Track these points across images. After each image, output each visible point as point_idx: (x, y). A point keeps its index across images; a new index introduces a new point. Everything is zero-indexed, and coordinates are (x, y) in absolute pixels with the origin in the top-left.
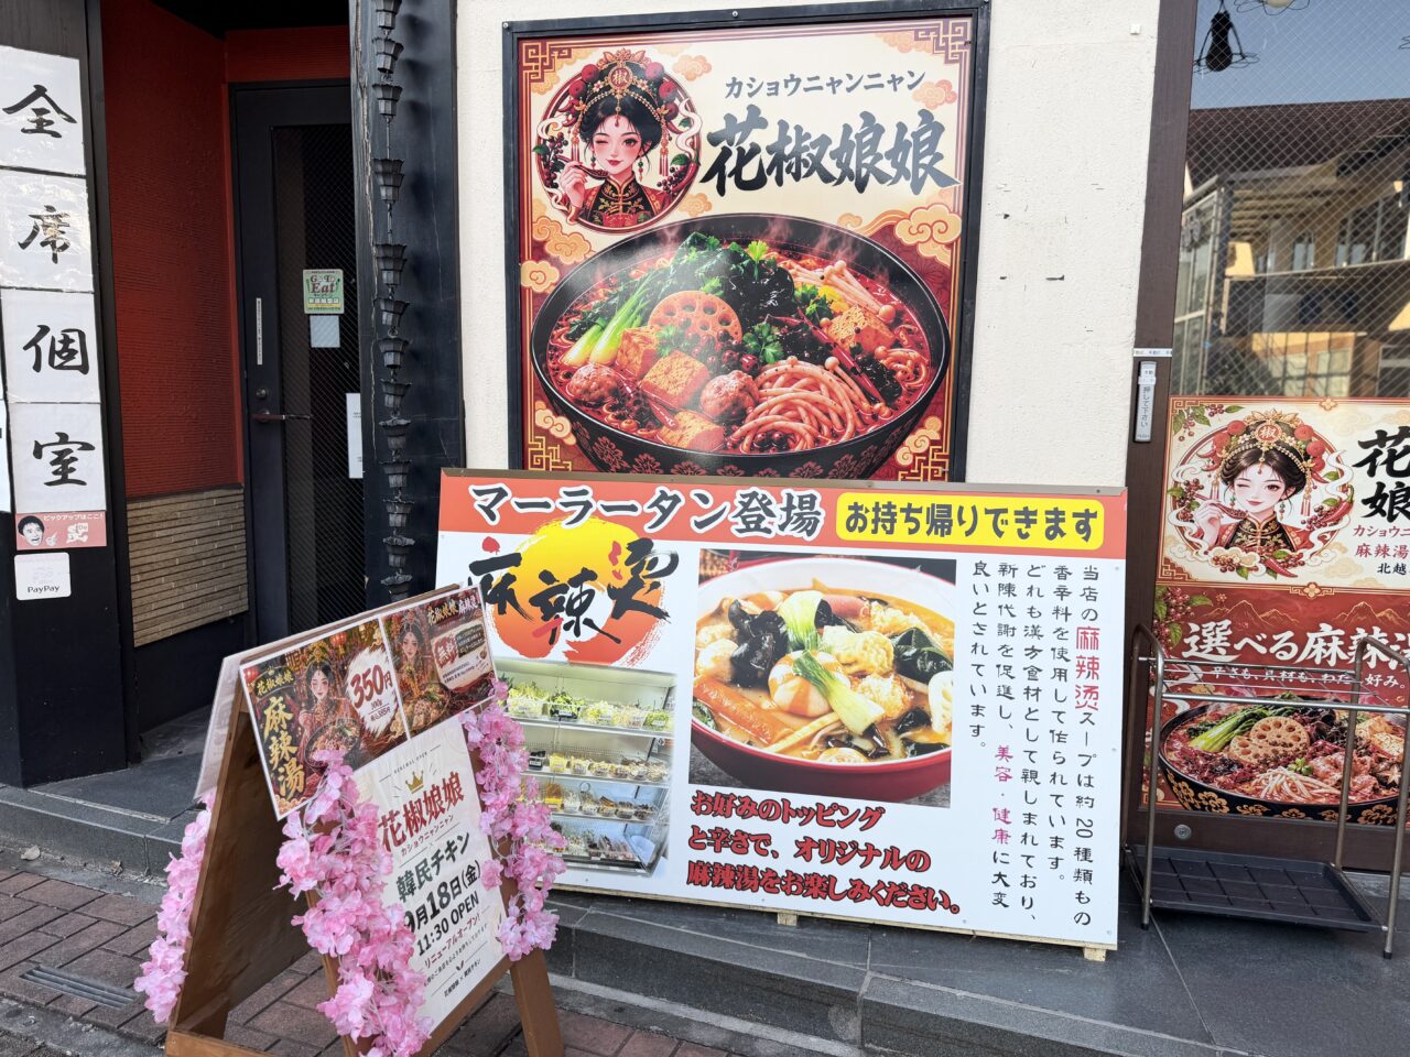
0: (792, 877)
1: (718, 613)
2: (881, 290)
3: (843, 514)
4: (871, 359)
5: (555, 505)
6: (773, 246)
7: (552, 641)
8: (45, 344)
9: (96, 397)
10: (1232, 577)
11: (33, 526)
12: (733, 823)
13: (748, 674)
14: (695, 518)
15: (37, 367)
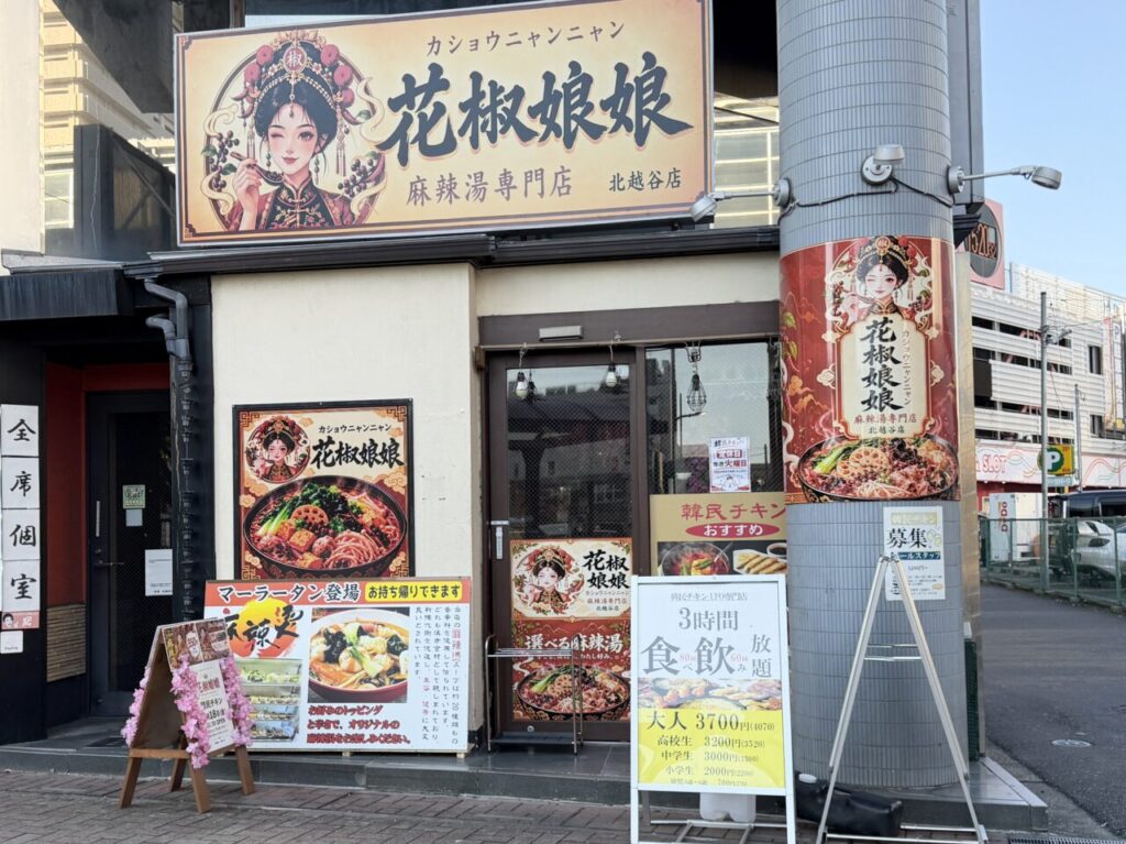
0: (348, 736)
1: (319, 634)
2: (381, 504)
3: (368, 591)
4: (378, 530)
5: (253, 593)
6: (339, 487)
7: (252, 649)
8: (18, 534)
9: (38, 556)
10: (541, 615)
11: (8, 618)
12: (325, 717)
13: (331, 658)
14: (310, 596)
15: (15, 544)
